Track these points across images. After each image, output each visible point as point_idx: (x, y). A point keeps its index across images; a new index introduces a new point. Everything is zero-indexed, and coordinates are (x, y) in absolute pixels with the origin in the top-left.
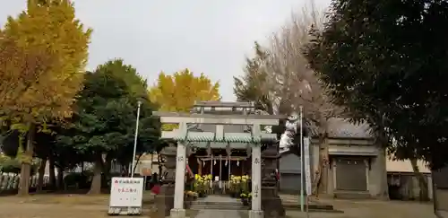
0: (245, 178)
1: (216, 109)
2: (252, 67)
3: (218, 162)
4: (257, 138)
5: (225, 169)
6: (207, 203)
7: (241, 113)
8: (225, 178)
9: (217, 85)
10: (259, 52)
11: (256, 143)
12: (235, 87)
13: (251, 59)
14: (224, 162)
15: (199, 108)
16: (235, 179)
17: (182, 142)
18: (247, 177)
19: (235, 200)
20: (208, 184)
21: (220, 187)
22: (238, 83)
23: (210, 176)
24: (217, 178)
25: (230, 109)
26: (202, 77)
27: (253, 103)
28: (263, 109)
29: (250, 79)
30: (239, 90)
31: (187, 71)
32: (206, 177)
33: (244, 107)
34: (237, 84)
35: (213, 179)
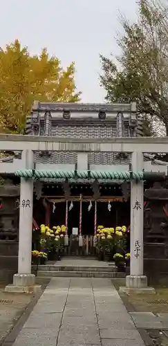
0: (120, 230)
1: (73, 115)
2: (134, 39)
3: (76, 204)
4: (138, 172)
5: (88, 217)
6: (62, 269)
7: (113, 123)
8: (88, 230)
9: (71, 70)
10: (145, 11)
11: (137, 181)
12: (103, 73)
13: (130, 25)
14: (86, 205)
15: (42, 115)
16: (105, 232)
17: (27, 178)
18: (124, 229)
19: (104, 264)
20: (62, 240)
21: (81, 244)
22: (109, 66)
23: (64, 228)
24: (75, 231)
25: (96, 115)
26: (44, 56)
27: (134, 104)
28: (152, 113)
29: (130, 61)
30: (110, 80)
31: (17, 45)
32: (58, 229)
33: (119, 112)
34: (106, 69)
35: (70, 232)
